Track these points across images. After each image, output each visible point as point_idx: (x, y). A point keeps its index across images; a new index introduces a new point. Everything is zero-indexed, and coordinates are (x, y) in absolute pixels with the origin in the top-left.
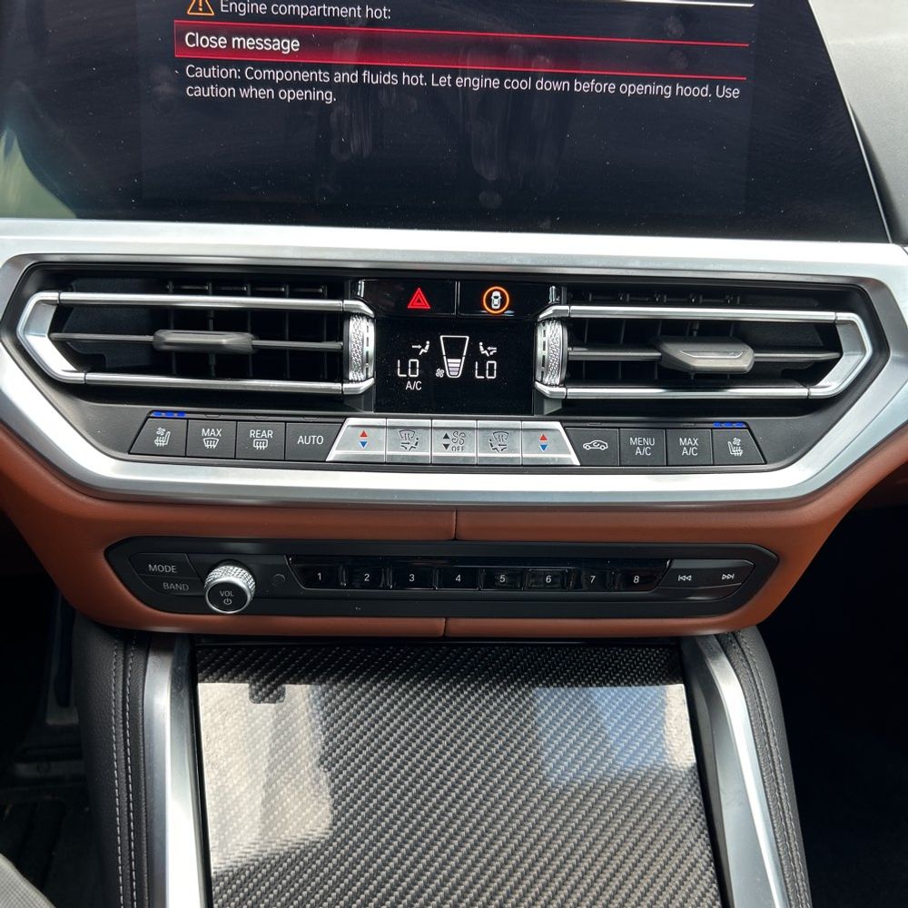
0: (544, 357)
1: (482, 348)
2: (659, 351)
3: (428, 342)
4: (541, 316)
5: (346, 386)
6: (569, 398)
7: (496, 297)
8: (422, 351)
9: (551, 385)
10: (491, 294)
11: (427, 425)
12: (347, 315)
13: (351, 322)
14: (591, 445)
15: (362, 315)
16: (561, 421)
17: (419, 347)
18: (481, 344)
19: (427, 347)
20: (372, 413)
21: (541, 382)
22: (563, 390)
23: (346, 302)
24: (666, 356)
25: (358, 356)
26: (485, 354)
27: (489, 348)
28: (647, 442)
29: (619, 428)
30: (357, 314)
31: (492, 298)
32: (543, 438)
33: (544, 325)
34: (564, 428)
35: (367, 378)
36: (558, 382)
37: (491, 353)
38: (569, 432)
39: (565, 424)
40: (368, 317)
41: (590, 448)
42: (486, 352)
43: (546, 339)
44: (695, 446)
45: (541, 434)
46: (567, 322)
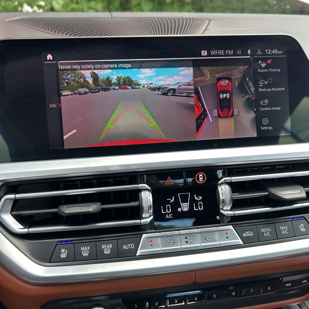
0: (223, 199)
1: (196, 197)
2: (268, 192)
3: (173, 197)
4: (219, 182)
5: (142, 221)
6: (235, 215)
7: (201, 177)
8: (171, 201)
9: (226, 210)
10: (198, 176)
11: (177, 234)
12: (140, 190)
13: (142, 193)
14: (246, 234)
15: (146, 190)
16: (232, 225)
17: (170, 199)
18: (195, 195)
19: (173, 199)
20: (154, 231)
21: (222, 209)
22: (232, 212)
23: (140, 185)
24: (270, 194)
25: (146, 208)
26: (197, 200)
27: (199, 197)
28: (268, 230)
29: (256, 225)
30: (143, 189)
31: (199, 177)
32: (227, 234)
33: (221, 186)
34: (234, 228)
35: (150, 216)
36: (229, 208)
37: (200, 199)
38: (236, 229)
39: (234, 226)
40: (148, 190)
41: (246, 235)
42: (197, 199)
43: (223, 192)
44: (287, 229)
45: (225, 232)
46: (230, 184)
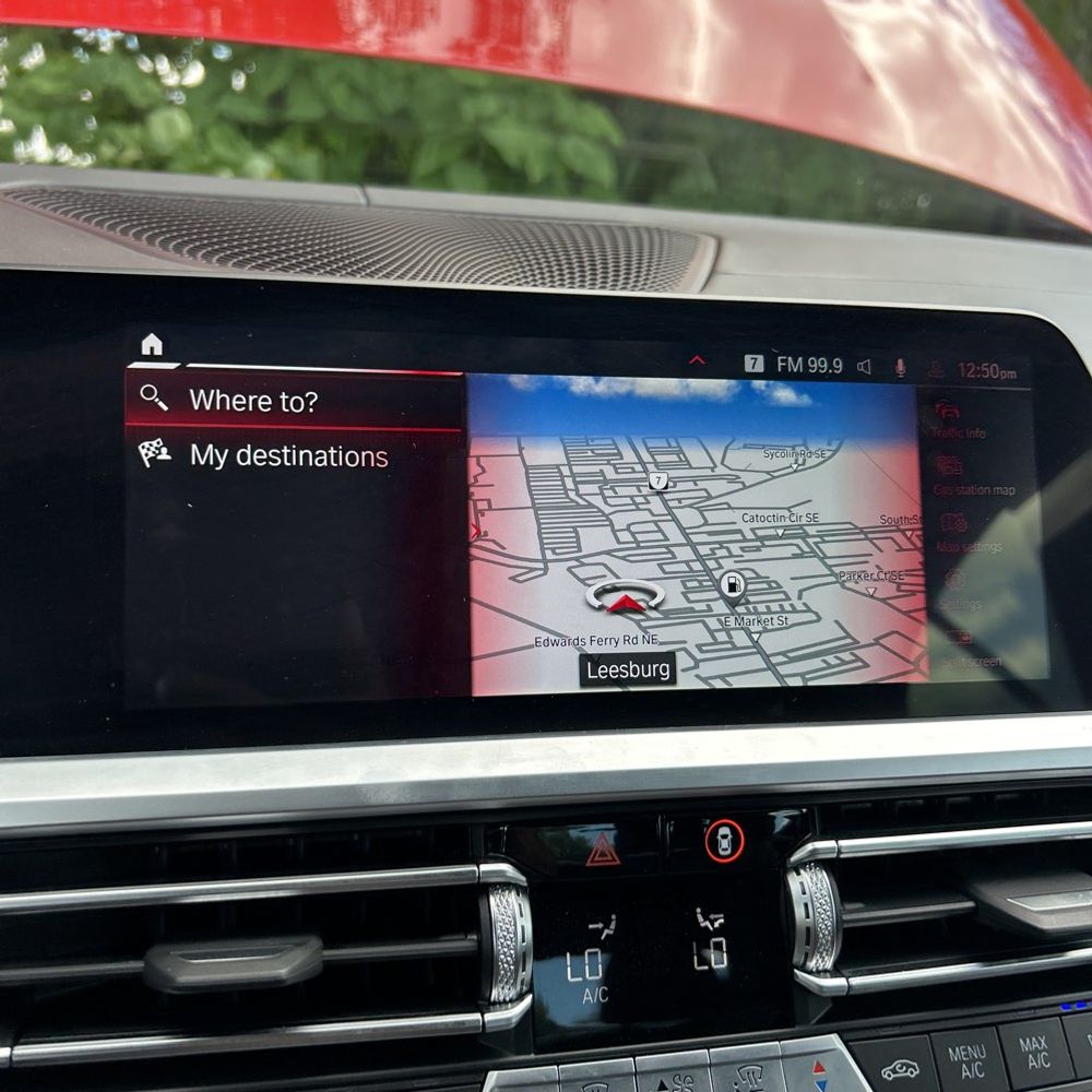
0: (808, 929)
1: (700, 918)
2: (970, 898)
3: (614, 917)
4: (793, 859)
5: (489, 1017)
6: (851, 993)
7: (725, 837)
8: (606, 932)
9: (818, 973)
10: (716, 831)
11: (626, 1070)
12: (483, 889)
13: (492, 898)
14: (894, 1071)
15: (507, 885)
16: (838, 1032)
17: (600, 926)
18: (699, 910)
19: (613, 926)
20: (532, 1056)
21: (803, 968)
22: (841, 982)
23: (484, 867)
24: (983, 908)
25: (507, 962)
26: (706, 927)
27: (712, 917)
28: (974, 1052)
29: (928, 1032)
30: (499, 883)
31: (719, 837)
32: (819, 1068)
33: (798, 874)
34: (846, 1043)
35: (521, 997)
36: (829, 964)
37: (717, 925)
38: (855, 1050)
39: (848, 1036)
40: (518, 888)
41: (893, 1076)
42: (708, 923)
43: (806, 898)
44: (1044, 1050)
45: (815, 1060)
46: (834, 866)
